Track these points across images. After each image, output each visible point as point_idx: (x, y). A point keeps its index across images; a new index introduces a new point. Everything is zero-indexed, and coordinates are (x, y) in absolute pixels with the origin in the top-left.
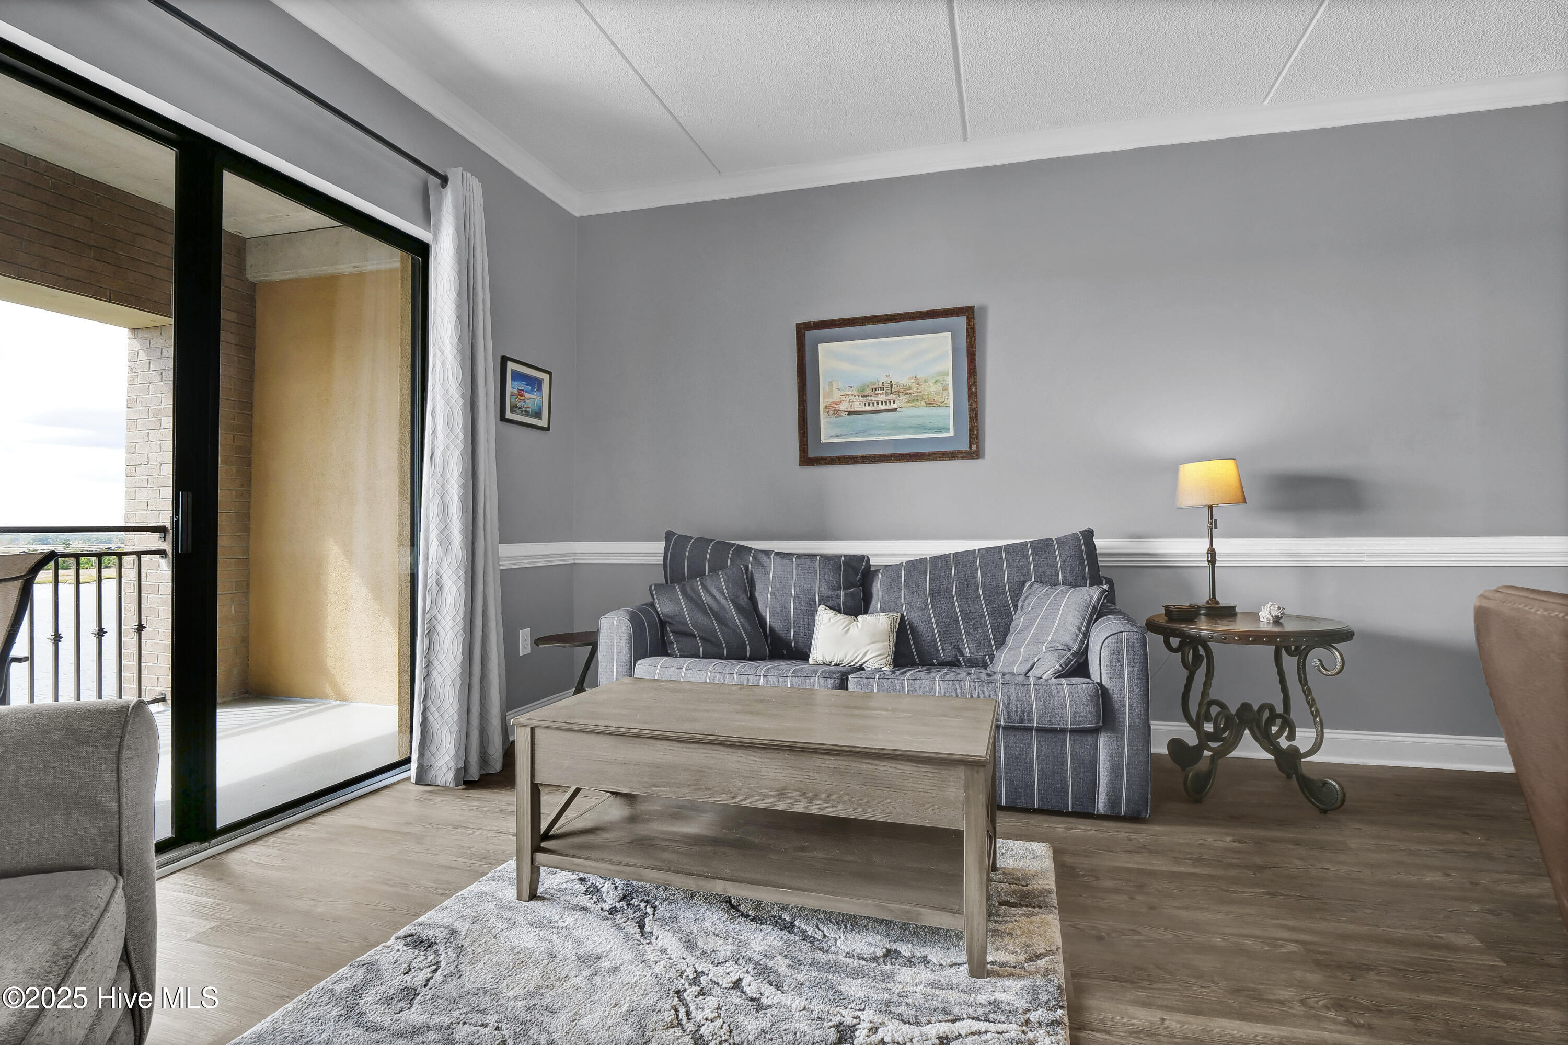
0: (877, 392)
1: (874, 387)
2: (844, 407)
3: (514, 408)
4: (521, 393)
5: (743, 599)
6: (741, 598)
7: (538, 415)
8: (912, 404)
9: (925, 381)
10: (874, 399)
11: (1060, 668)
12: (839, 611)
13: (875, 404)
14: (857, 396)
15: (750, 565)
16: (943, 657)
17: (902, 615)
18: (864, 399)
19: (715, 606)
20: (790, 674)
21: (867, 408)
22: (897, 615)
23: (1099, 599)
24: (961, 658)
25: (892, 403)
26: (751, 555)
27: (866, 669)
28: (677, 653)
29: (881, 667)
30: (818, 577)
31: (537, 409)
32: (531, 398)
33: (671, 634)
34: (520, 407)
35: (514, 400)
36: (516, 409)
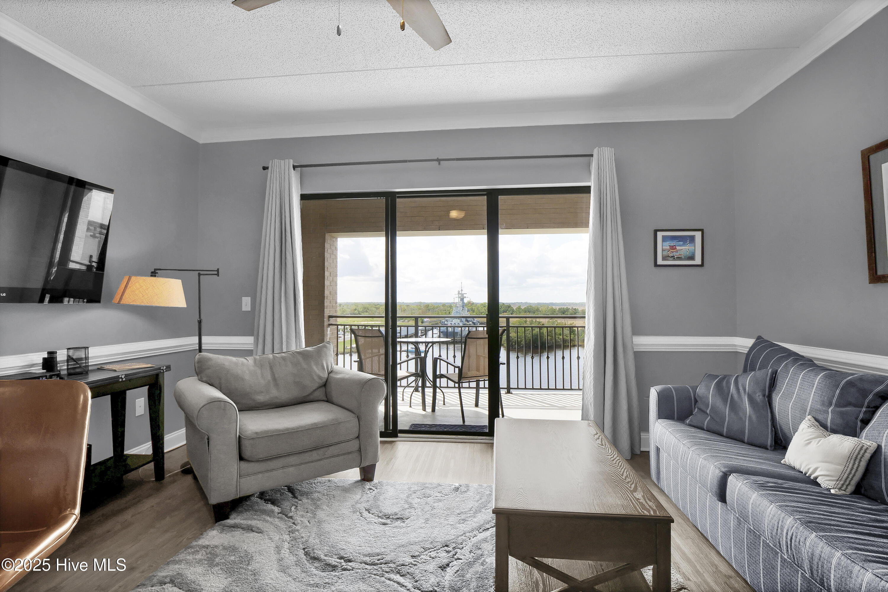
3: (664, 258)
4: (673, 248)
5: (759, 396)
6: (757, 395)
7: (692, 258)
15: (779, 371)
17: (879, 447)
19: (736, 396)
20: (703, 457)
22: (872, 446)
26: (785, 362)
27: (818, 485)
28: (687, 422)
29: (830, 487)
30: (814, 390)
31: (690, 255)
32: (684, 249)
33: (696, 409)
34: (672, 257)
35: (665, 253)
36: (668, 258)
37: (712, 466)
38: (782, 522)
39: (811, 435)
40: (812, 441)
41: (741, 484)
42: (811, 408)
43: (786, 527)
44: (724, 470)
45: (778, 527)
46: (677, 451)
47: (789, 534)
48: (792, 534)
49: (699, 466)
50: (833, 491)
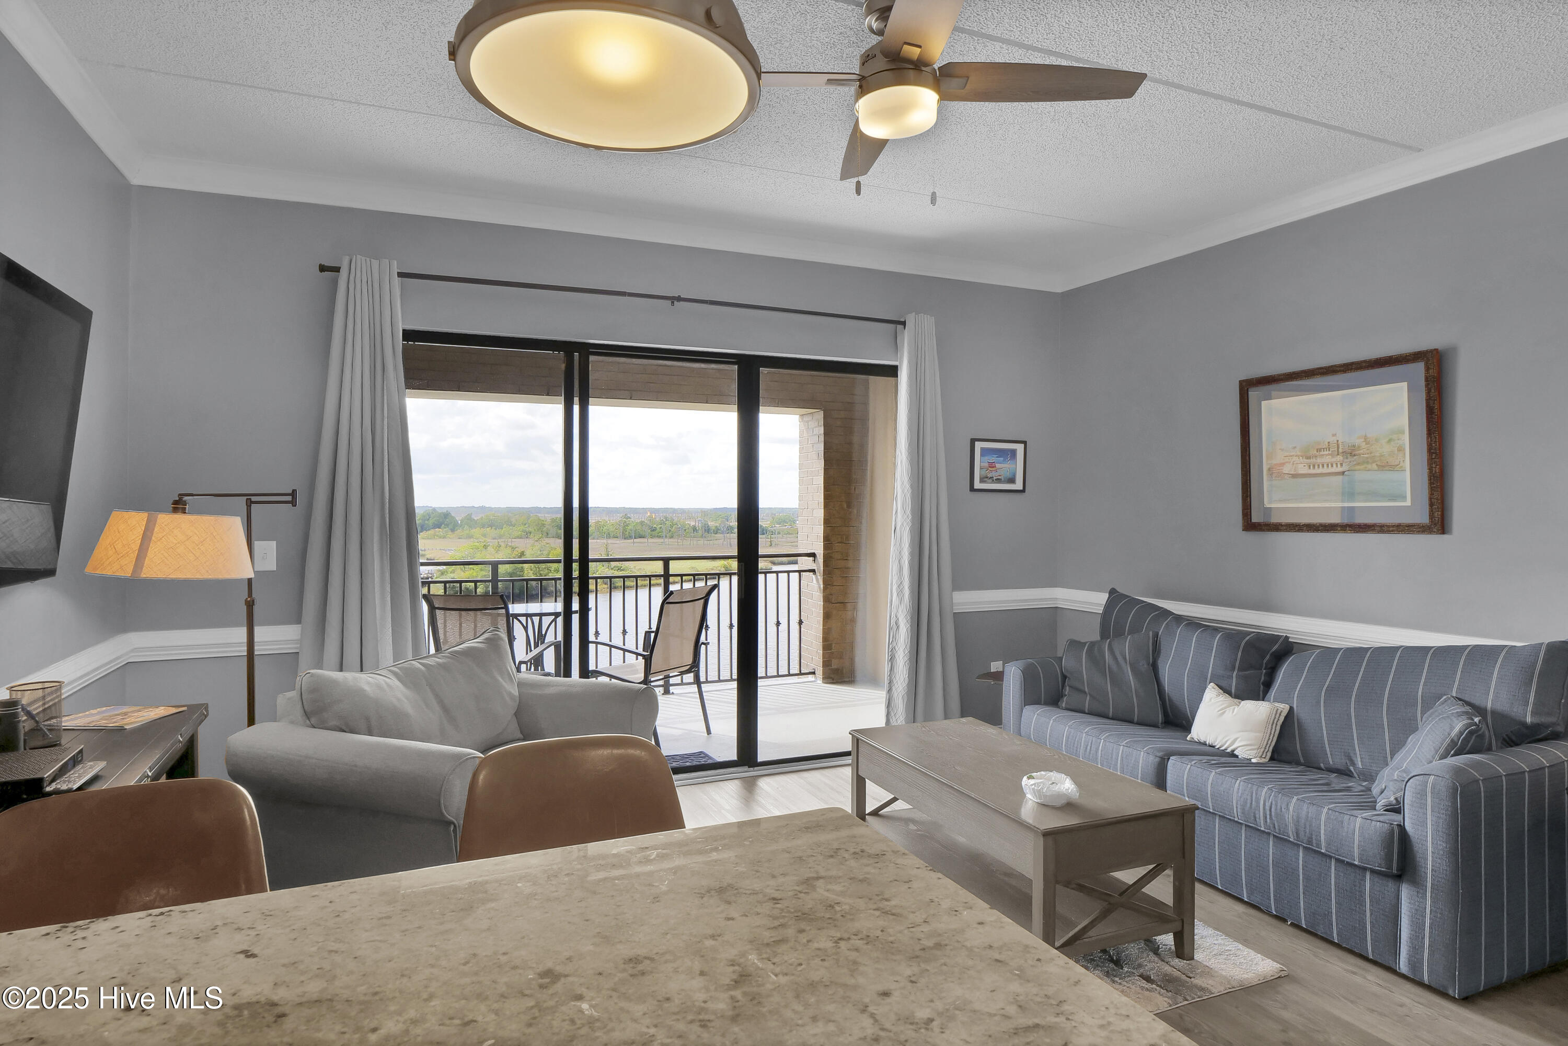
0: (1322, 453)
1: (1320, 447)
2: (1287, 469)
3: (982, 480)
4: (992, 465)
5: (1143, 665)
6: (1140, 664)
7: (1012, 480)
8: (1362, 467)
9: (1377, 440)
10: (1319, 460)
11: (1394, 802)
12: (1229, 693)
13: (1321, 466)
14: (1301, 458)
15: (1160, 634)
16: (1331, 763)
17: (1291, 709)
18: (1308, 461)
19: (1114, 668)
20: (1124, 743)
21: (1312, 471)
22: (1284, 708)
23: (1461, 733)
24: (1352, 768)
25: (1339, 465)
26: (1166, 622)
27: (1237, 756)
28: (1064, 705)
29: (1251, 757)
30: (1213, 655)
31: (1011, 476)
32: (1004, 468)
33: (1067, 688)
34: (991, 478)
35: (984, 472)
36: (986, 479)
37: (1142, 753)
38: (1256, 794)
39: (1221, 705)
40: (1225, 712)
41: (1189, 766)
42: (1212, 674)
43: (1262, 799)
44: (1160, 754)
45: (1252, 800)
46: (1076, 743)
47: (1267, 804)
48: (1272, 803)
49: (1120, 755)
50: (1254, 761)
